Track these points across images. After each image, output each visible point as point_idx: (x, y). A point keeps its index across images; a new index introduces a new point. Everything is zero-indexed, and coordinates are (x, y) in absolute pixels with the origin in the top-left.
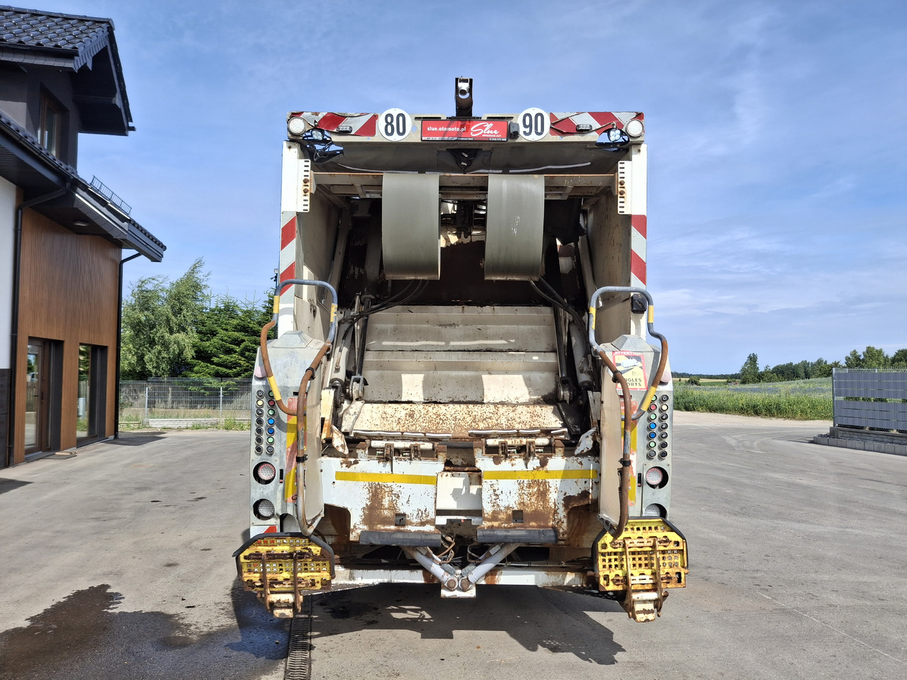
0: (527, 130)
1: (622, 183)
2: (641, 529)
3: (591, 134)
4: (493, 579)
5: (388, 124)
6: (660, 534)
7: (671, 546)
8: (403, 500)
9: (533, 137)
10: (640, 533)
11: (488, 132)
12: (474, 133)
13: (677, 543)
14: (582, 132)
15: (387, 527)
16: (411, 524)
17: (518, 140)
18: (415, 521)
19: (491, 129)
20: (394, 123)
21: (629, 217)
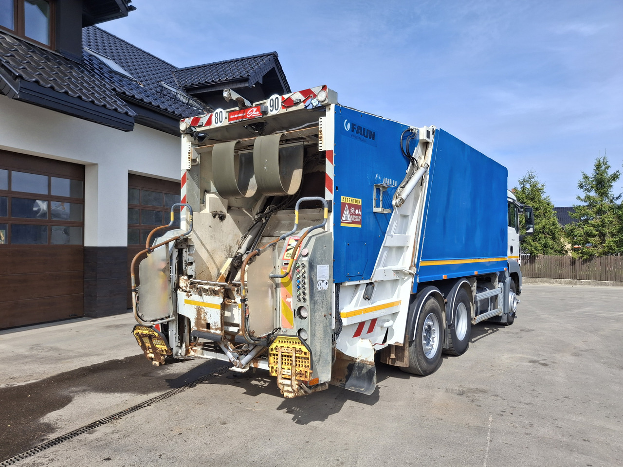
0: (271, 108)
1: (321, 131)
2: (292, 342)
3: (301, 104)
4: (257, 365)
5: (216, 117)
6: (298, 347)
7: (303, 355)
8: (208, 316)
9: (275, 112)
10: (289, 345)
11: (256, 113)
12: (249, 115)
13: (305, 353)
14: (296, 104)
15: (203, 329)
16: (212, 329)
17: (268, 115)
18: (213, 327)
19: (256, 111)
20: (218, 117)
21: (324, 152)
